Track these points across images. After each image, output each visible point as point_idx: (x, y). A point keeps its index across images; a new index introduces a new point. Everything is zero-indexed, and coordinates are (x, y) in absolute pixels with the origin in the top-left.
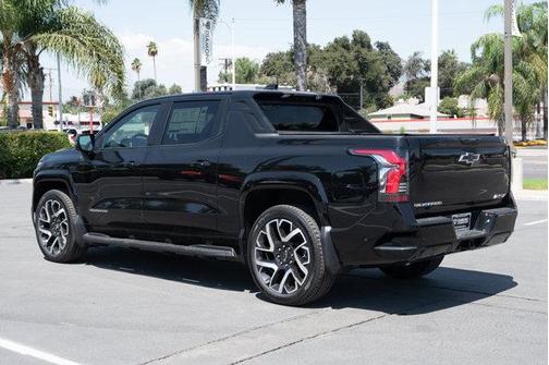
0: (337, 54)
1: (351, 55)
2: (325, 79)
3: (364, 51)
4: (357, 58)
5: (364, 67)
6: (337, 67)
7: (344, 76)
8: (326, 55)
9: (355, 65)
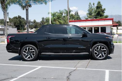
0: (15, 20)
1: (18, 20)
2: (13, 24)
3: (20, 19)
4: (19, 21)
5: (21, 22)
6: (15, 22)
7: (17, 24)
8: (13, 20)
9: (19, 22)
